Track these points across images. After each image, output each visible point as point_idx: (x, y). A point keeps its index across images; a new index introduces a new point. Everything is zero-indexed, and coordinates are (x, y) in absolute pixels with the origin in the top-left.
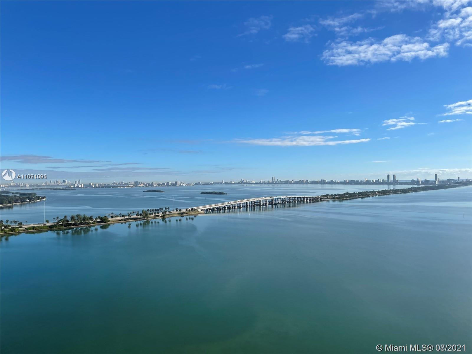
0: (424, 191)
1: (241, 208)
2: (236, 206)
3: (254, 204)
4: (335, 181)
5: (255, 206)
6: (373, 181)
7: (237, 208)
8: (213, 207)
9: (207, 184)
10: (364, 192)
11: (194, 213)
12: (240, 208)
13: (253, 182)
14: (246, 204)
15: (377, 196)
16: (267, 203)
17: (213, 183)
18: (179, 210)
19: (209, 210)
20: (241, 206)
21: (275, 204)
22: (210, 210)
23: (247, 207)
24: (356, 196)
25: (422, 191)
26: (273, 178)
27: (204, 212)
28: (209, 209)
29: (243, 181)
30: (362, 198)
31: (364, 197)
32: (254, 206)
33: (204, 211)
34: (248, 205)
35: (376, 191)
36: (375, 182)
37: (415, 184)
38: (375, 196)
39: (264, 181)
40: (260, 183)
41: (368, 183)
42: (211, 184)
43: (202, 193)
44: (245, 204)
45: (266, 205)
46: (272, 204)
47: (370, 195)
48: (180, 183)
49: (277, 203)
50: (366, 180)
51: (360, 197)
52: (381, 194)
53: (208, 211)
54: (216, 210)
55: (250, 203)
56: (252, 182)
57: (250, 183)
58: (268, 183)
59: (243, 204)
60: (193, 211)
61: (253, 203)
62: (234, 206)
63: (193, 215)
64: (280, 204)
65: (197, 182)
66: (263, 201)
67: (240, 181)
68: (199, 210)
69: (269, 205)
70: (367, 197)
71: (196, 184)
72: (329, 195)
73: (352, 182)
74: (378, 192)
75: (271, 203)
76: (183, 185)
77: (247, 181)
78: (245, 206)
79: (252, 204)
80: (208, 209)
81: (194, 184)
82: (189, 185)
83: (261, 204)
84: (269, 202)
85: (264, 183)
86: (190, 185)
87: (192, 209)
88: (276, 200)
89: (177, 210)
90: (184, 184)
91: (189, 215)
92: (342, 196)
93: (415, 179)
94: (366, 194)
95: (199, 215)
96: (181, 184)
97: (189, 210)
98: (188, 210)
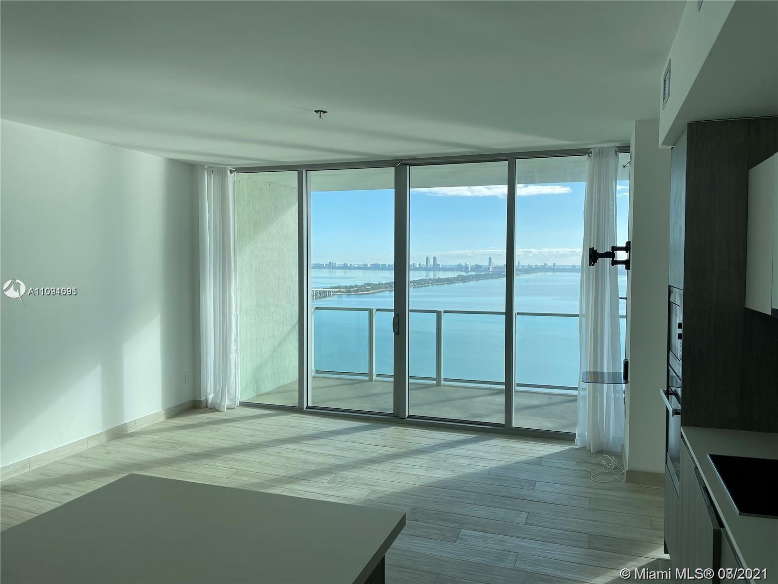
0: (474, 281)
4: (351, 265)
37: (463, 271)
51: (388, 289)
72: (341, 286)
73: (376, 267)
92: (361, 289)
93: (463, 264)
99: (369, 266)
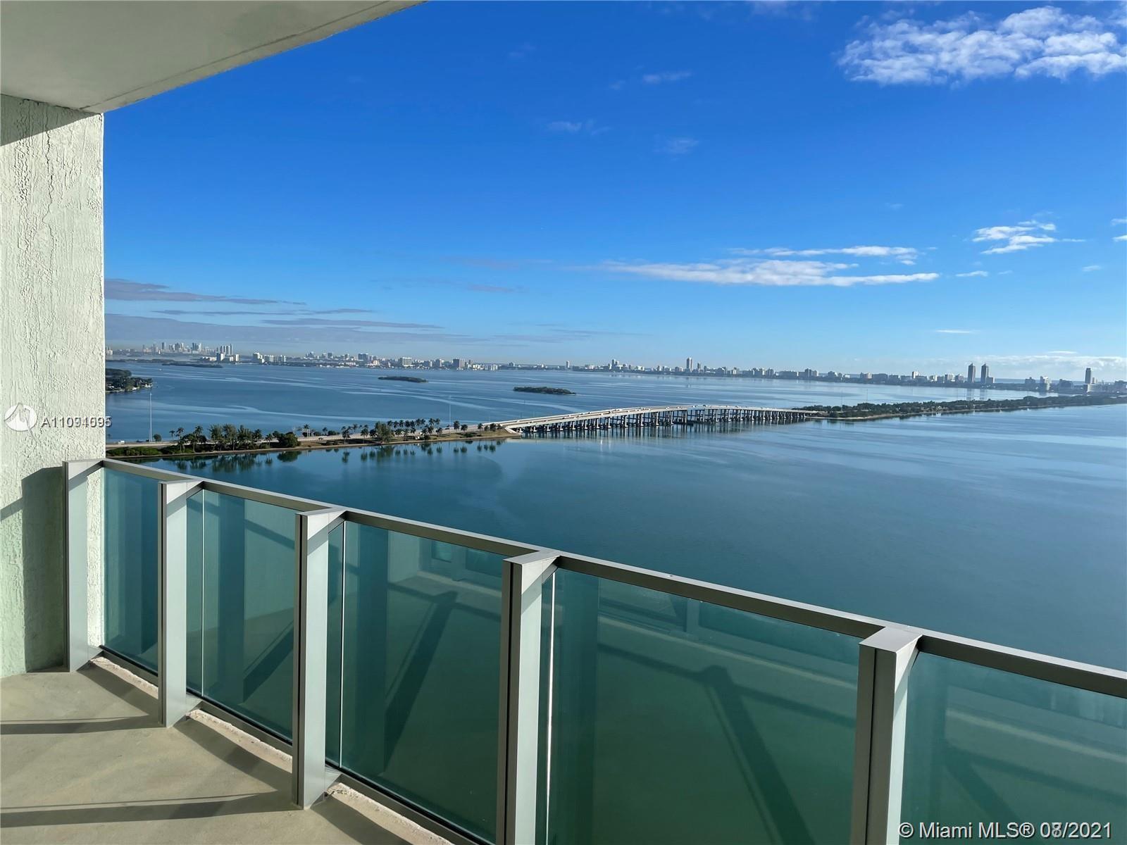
0: (1054, 407)
1: (608, 428)
2: (596, 425)
3: (640, 422)
4: (840, 374)
5: (642, 425)
6: (932, 377)
7: (598, 427)
8: (542, 424)
9: (530, 368)
10: (908, 405)
11: (496, 436)
12: (605, 428)
13: (639, 368)
14: (621, 420)
15: (939, 415)
16: (670, 421)
17: (543, 366)
18: (461, 427)
19: (531, 430)
20: (607, 424)
21: (690, 423)
22: (535, 431)
23: (622, 427)
24: (887, 412)
25: (1051, 409)
26: (688, 360)
27: (520, 434)
28: (533, 428)
29: (614, 365)
30: (902, 418)
31: (907, 417)
32: (638, 426)
33: (521, 431)
34: (624, 423)
35: (937, 401)
36: (936, 380)
37: (1035, 391)
38: (934, 414)
39: (665, 367)
40: (657, 373)
41: (921, 382)
42: (539, 368)
43: (517, 389)
44: (617, 420)
45: (668, 424)
46: (683, 424)
47: (922, 411)
48: (466, 363)
49: (694, 422)
50: (916, 374)
51: (898, 414)
52: (948, 411)
53: (529, 432)
54: (548, 430)
55: (629, 418)
56: (637, 368)
57: (633, 371)
58: (677, 372)
59: (613, 419)
60: (494, 431)
61: (637, 419)
62: (592, 424)
63: (492, 439)
64: (702, 423)
65: (507, 363)
66: (661, 415)
67: (609, 365)
68: (508, 428)
69: (675, 426)
70: (914, 416)
71: (503, 367)
72: (822, 406)
73: (881, 380)
74: (943, 404)
75: (680, 420)
76: (472, 368)
77: (624, 365)
78: (617, 425)
79: (635, 421)
80: (529, 428)
81: (499, 368)
82: (487, 369)
83: (655, 422)
84: (675, 418)
85: (666, 372)
86: (489, 369)
87: (492, 426)
88: (694, 414)
89: (456, 426)
90: (474, 366)
91: (486, 439)
92: (853, 412)
93: (1037, 378)
94: (913, 410)
95: (509, 440)
96: (469, 366)
97: (486, 428)
98: (483, 427)
99: (870, 377)
